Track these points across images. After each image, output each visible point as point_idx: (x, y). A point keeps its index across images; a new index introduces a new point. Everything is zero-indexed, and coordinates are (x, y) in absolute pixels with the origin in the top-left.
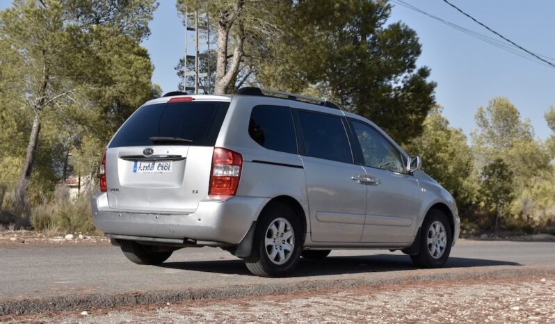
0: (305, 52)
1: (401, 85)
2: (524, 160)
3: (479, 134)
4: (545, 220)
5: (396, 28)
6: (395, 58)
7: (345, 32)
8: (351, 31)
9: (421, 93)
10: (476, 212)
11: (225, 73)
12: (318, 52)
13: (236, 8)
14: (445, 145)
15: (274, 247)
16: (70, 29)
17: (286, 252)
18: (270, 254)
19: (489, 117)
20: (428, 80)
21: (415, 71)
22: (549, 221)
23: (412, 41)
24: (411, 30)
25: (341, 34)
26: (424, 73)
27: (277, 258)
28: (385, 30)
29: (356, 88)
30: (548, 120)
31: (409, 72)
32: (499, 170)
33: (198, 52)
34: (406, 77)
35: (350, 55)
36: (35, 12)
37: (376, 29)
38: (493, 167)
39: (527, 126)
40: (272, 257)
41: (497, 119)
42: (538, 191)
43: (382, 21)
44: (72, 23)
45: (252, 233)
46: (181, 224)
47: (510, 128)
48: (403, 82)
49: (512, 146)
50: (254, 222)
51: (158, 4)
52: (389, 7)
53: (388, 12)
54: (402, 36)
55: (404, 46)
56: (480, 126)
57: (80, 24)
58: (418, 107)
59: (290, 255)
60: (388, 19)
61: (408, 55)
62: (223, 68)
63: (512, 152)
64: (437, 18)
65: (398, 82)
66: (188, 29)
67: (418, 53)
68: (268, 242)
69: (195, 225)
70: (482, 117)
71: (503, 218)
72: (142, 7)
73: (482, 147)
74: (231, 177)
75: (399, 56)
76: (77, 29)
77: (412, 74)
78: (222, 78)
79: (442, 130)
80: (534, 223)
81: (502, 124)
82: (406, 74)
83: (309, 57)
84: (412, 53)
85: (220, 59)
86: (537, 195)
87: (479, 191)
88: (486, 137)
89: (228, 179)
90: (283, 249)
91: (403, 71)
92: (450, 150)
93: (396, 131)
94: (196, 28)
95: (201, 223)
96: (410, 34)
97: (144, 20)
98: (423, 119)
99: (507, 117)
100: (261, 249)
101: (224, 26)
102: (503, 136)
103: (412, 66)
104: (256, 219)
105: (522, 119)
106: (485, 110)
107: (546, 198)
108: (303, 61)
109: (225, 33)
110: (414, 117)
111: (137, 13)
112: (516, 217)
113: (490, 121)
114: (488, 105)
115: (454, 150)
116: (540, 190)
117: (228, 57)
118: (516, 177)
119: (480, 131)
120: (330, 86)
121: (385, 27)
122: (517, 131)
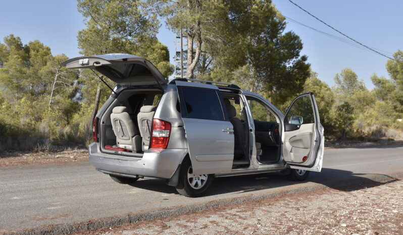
0: (235, 49)
1: (291, 65)
2: (360, 101)
3: (336, 87)
4: (371, 132)
5: (289, 35)
6: (289, 51)
7: (261, 37)
8: (265, 37)
9: (303, 69)
10: (334, 130)
11: (192, 62)
12: (243, 49)
13: (196, 26)
14: (319, 93)
15: (194, 179)
16: (114, 40)
17: (202, 181)
18: (191, 183)
19: (342, 79)
20: (306, 63)
21: (299, 58)
22: (373, 133)
23: (298, 41)
24: (297, 36)
25: (259, 38)
26: (304, 58)
27: (196, 185)
28: (284, 36)
29: (267, 67)
30: (372, 80)
31: (296, 58)
32: (346, 108)
33: (182, 50)
34: (294, 61)
35: (263, 50)
36: (95, 31)
37: (279, 35)
38: (343, 106)
39: (361, 83)
40: (192, 185)
41: (346, 79)
42: (368, 115)
43: (281, 31)
44: (115, 36)
45: (178, 172)
46: (134, 166)
47: (353, 84)
48: (293, 64)
49: (353, 94)
50: (179, 165)
51: (161, 25)
52: (285, 24)
53: (285, 26)
54: (292, 39)
55: (293, 44)
56: (337, 83)
57: (120, 36)
58: (301, 77)
59: (205, 182)
60: (285, 30)
61: (296, 49)
62: (191, 59)
63: (354, 97)
64: (313, 29)
65: (290, 64)
66: (177, 37)
67: (301, 48)
68: (189, 176)
69: (142, 167)
70: (338, 79)
71: (348, 132)
72: (153, 26)
73: (337, 94)
74: (164, 137)
75: (290, 50)
76: (118, 39)
77: (297, 59)
78: (190, 65)
79: (318, 85)
80: (364, 134)
81: (348, 82)
82: (294, 59)
83: (237, 52)
84: (298, 48)
85: (189, 54)
86: (367, 117)
87: (336, 119)
88: (341, 89)
89: (162, 138)
90: (200, 179)
91: (293, 58)
92: (321, 95)
93: (289, 90)
94: (181, 37)
95: (145, 167)
96: (296, 38)
97: (154, 33)
98: (303, 84)
99: (351, 78)
100: (185, 181)
101: (191, 36)
102: (349, 88)
103: (297, 55)
104: (181, 163)
105: (359, 79)
106: (339, 75)
107: (371, 119)
108: (234, 55)
109: (192, 40)
110: (298, 82)
111: (150, 30)
112: (355, 131)
113: (342, 81)
114: (341, 73)
115: (323, 96)
116: (369, 114)
117: (193, 53)
118: (355, 110)
119: (337, 86)
120: (253, 66)
121: (283, 34)
122: (356, 86)
